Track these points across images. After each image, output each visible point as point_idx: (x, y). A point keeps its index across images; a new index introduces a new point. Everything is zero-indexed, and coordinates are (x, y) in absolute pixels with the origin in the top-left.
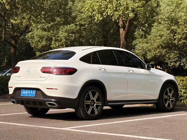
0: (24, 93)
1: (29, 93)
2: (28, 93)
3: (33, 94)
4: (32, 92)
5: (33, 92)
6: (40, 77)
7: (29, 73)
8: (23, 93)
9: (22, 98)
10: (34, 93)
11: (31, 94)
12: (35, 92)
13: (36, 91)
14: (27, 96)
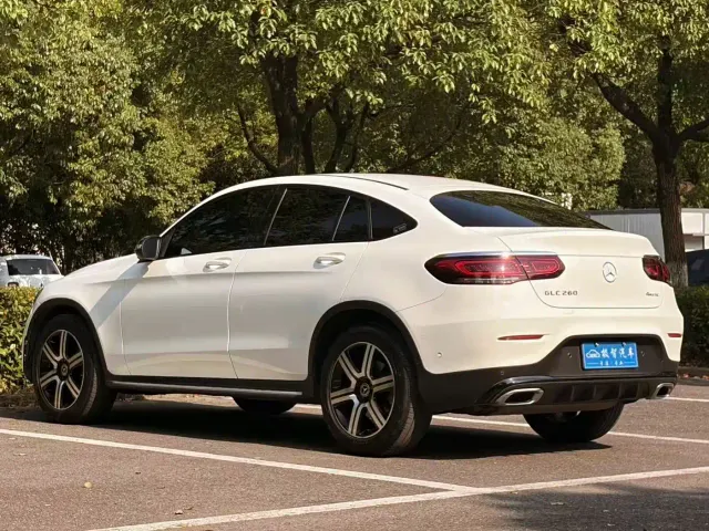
0: (594, 357)
1: (615, 356)
2: (611, 356)
3: (629, 359)
4: (622, 350)
5: (627, 352)
6: (648, 294)
7: (610, 278)
8: (592, 356)
9: (589, 375)
10: (631, 353)
11: (623, 360)
12: (633, 351)
13: (635, 345)
14: (607, 366)
